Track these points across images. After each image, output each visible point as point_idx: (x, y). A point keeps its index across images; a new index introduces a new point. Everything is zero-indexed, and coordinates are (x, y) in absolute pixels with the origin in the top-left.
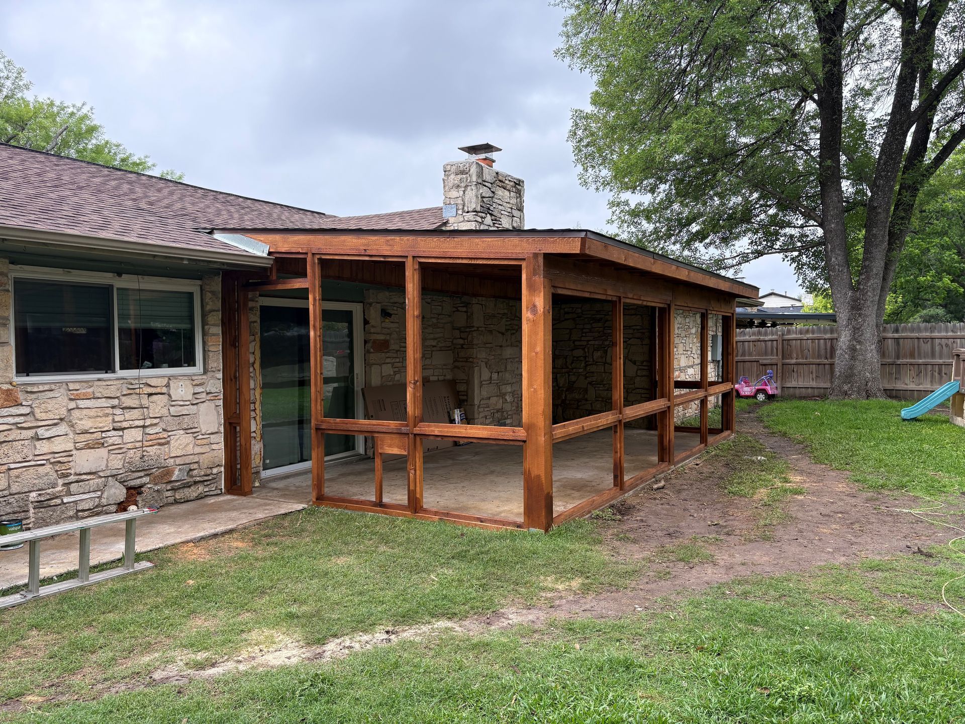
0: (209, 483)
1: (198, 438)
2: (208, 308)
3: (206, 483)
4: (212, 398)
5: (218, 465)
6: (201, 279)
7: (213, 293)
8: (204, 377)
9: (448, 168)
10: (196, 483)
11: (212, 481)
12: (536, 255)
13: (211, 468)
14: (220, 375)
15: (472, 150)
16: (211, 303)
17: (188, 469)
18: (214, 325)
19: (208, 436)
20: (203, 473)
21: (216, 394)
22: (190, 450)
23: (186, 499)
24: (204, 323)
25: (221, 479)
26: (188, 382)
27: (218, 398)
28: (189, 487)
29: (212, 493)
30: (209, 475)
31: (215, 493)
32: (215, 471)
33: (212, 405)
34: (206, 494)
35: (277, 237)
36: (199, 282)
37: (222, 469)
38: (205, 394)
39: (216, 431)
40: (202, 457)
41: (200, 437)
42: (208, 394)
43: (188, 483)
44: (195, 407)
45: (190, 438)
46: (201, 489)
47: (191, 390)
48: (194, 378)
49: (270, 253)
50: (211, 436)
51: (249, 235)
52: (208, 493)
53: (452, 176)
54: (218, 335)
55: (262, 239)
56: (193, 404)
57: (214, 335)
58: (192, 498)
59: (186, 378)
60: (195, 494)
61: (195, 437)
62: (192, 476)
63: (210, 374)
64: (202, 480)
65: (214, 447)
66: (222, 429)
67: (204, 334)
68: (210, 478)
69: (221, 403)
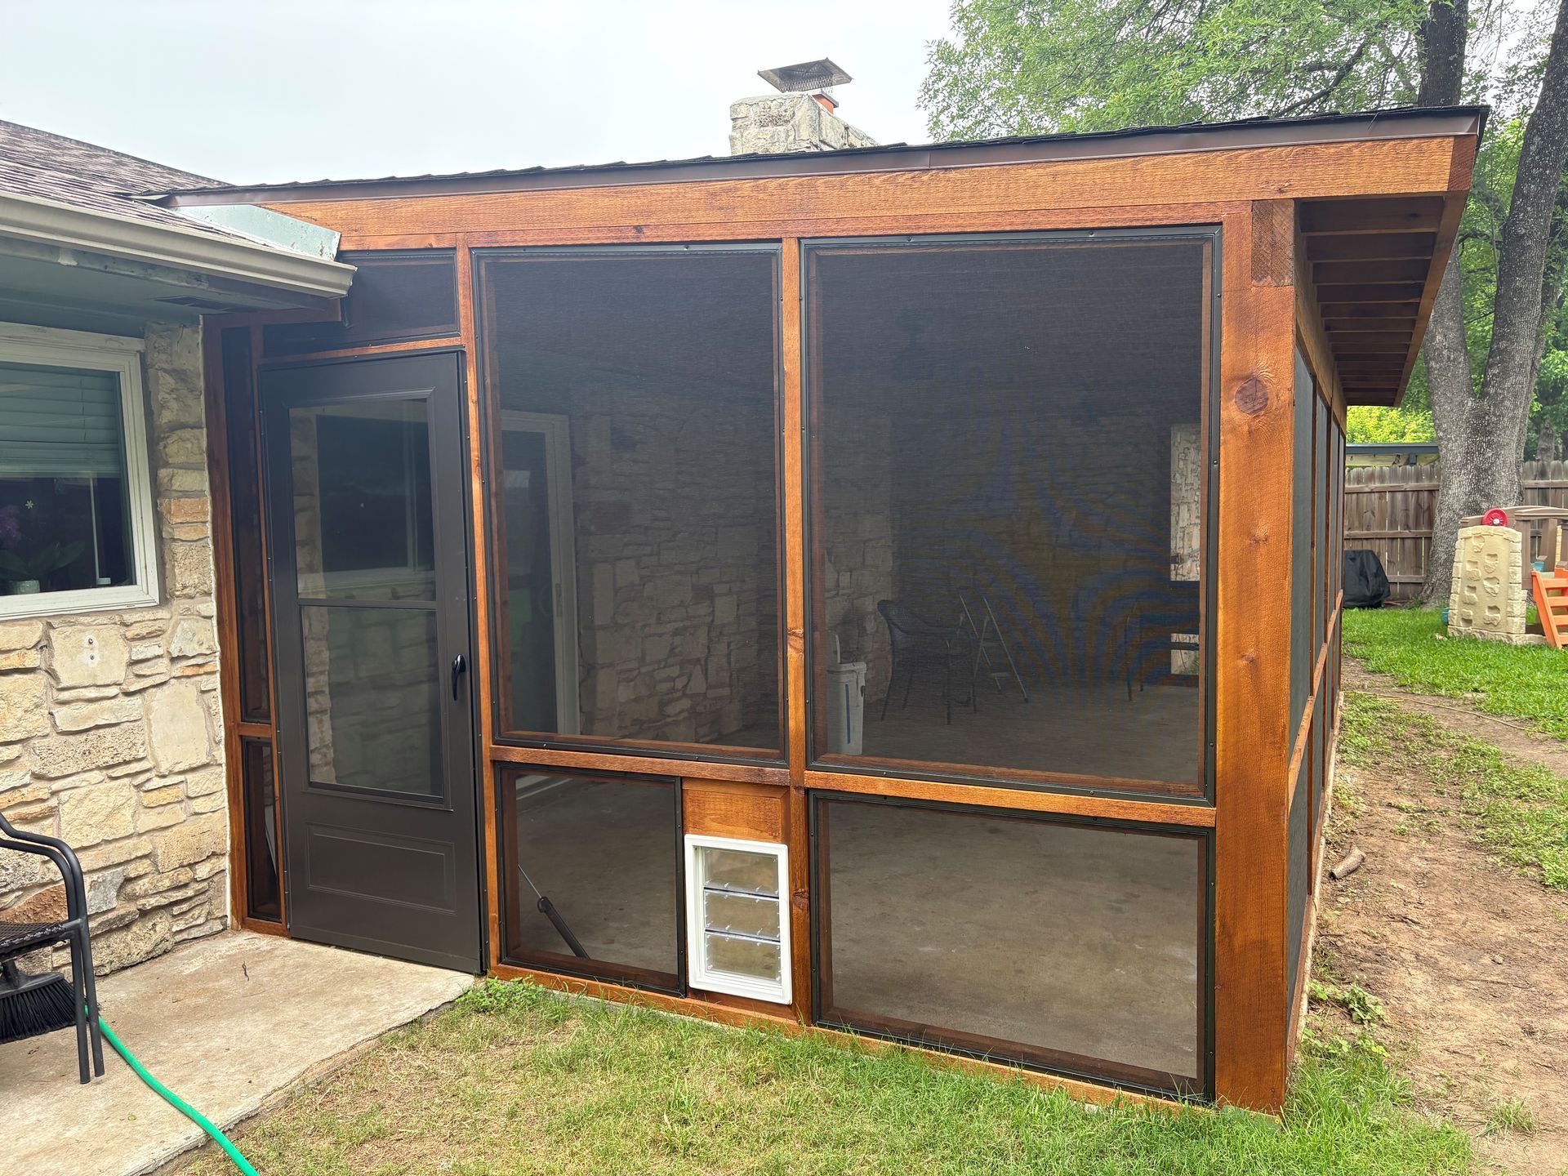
0: (185, 907)
1: (149, 786)
2: (166, 417)
3: (176, 910)
4: (189, 672)
5: (214, 854)
6: (141, 336)
7: (180, 375)
8: (162, 613)
9: (743, 111)
10: (144, 913)
11: (197, 901)
12: (1262, 209)
13: (190, 865)
14: (210, 607)
15: (789, 77)
16: (174, 404)
17: (121, 880)
18: (186, 467)
19: (181, 778)
20: (167, 883)
21: (200, 660)
22: (124, 823)
23: (116, 965)
24: (156, 461)
25: (220, 891)
26: (114, 632)
27: (208, 669)
28: (128, 926)
29: (195, 933)
30: (186, 885)
31: (206, 930)
32: (203, 871)
33: (189, 689)
34: (179, 938)
35: (364, 207)
36: (136, 344)
37: (225, 863)
38: (166, 661)
39: (205, 760)
40: (160, 839)
41: (157, 782)
42: (173, 660)
43: (122, 917)
44: (137, 700)
45: (125, 788)
46: (163, 926)
47: (121, 654)
48: (128, 618)
49: (341, 256)
50: (189, 777)
51: (277, 205)
52: (185, 936)
53: (753, 130)
54: (199, 494)
55: (317, 214)
56: (128, 694)
57: (186, 494)
58: (136, 958)
59: (102, 619)
60: (145, 947)
61: (137, 787)
62: (133, 898)
63: (179, 605)
64: (164, 901)
65: (198, 805)
66: (221, 755)
67: (158, 491)
68: (190, 893)
69: (215, 682)
